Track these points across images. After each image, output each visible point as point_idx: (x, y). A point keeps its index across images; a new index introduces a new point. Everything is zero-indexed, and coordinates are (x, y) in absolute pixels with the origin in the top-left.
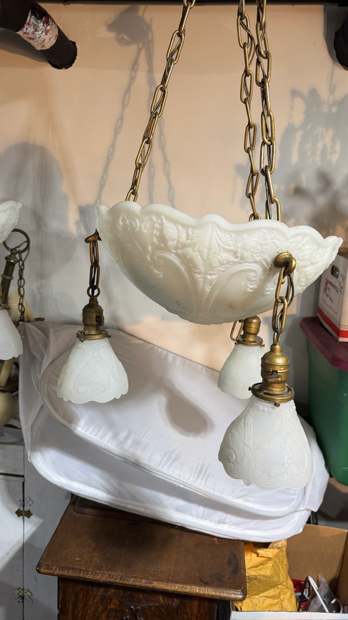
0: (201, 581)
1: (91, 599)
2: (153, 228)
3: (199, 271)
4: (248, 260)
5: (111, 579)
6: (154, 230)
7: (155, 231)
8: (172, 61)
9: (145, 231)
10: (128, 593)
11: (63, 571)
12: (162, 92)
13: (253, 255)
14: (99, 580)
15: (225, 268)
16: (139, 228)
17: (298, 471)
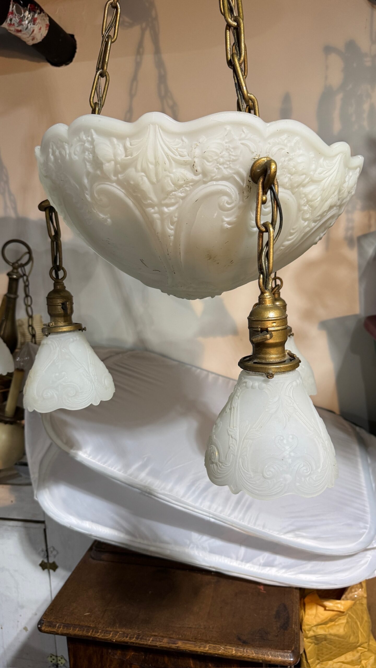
0: (239, 639)
1: (108, 665)
2: (84, 150)
3: (150, 201)
4: (213, 175)
5: (125, 638)
6: (85, 153)
9: (76, 158)
10: (151, 656)
11: (68, 629)
12: (113, 9)
13: (218, 166)
14: (110, 640)
15: (183, 192)
16: (69, 156)
17: (308, 470)
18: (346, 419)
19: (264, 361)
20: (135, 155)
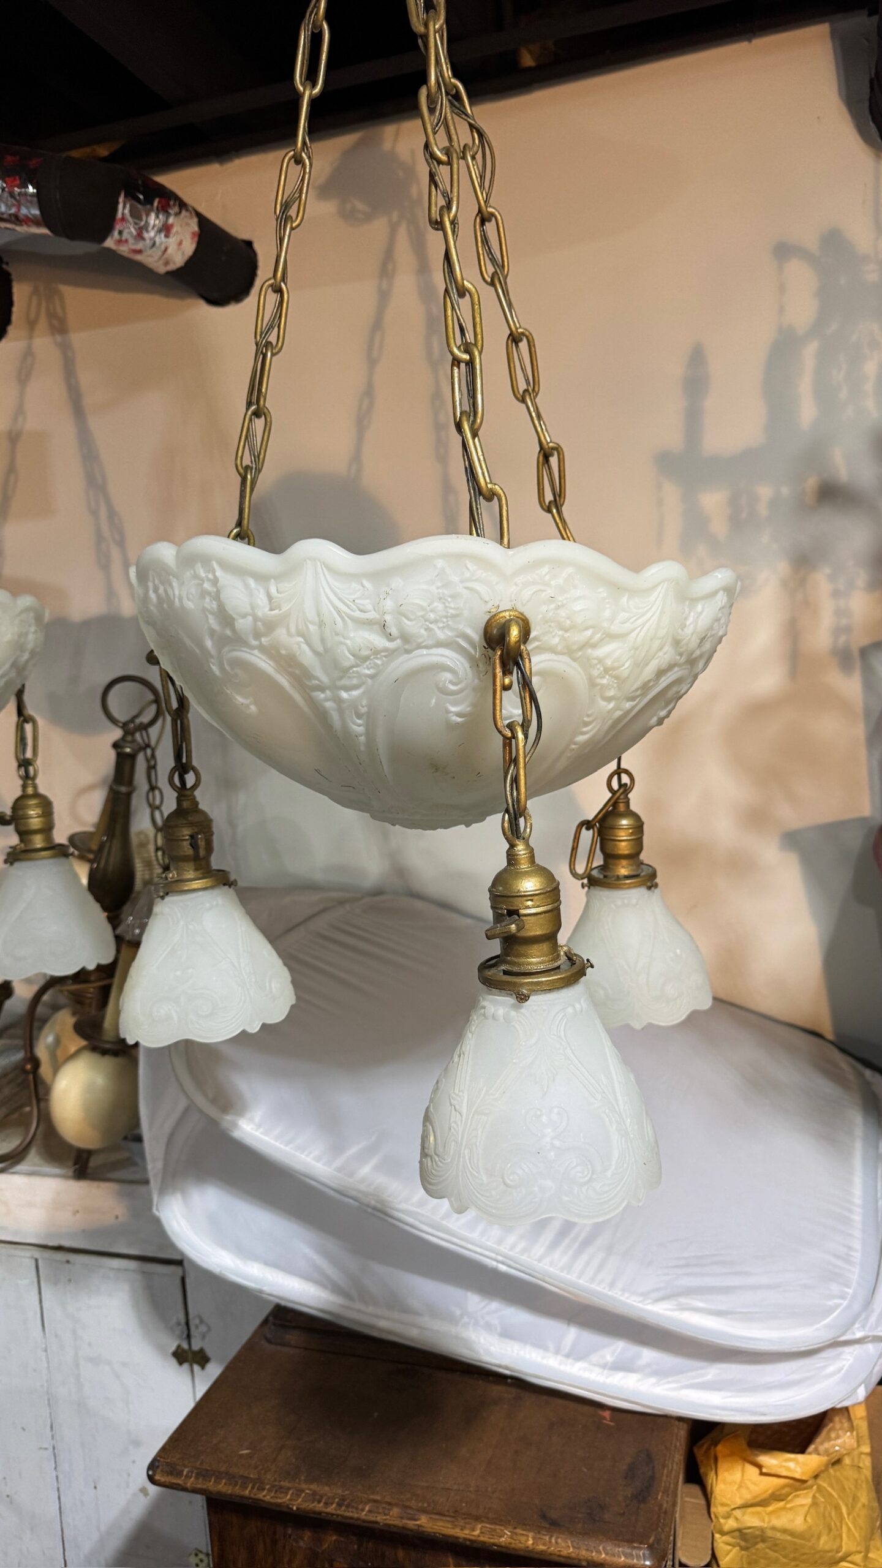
0: (544, 1517)
1: (286, 1560)
3: (317, 682)
4: (420, 640)
5: (316, 1503)
6: (205, 598)
7: (208, 599)
9: (190, 605)
10: (370, 1545)
11: (206, 1480)
13: (427, 625)
14: (287, 1506)
15: (371, 668)
16: (179, 600)
17: (586, 1173)
18: (843, 1050)
19: (516, 969)
20: (285, 608)
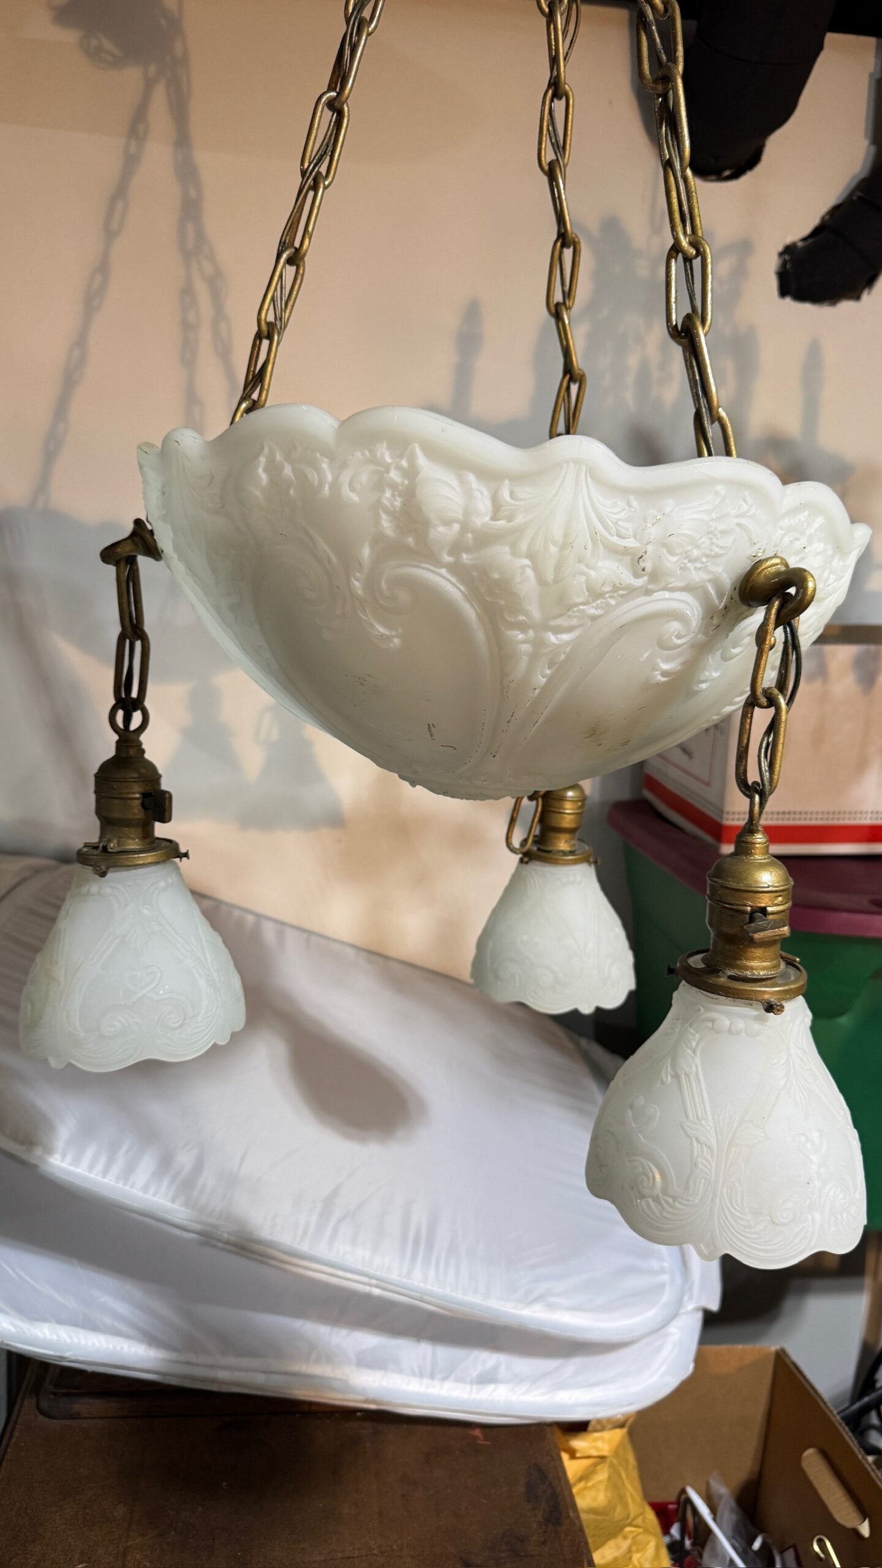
2: (380, 484)
3: (523, 617)
4: (671, 580)
6: (383, 491)
8: (362, 24)
9: (355, 498)
12: (331, 113)
15: (601, 607)
16: (331, 488)
19: (743, 975)
20: (519, 519)
